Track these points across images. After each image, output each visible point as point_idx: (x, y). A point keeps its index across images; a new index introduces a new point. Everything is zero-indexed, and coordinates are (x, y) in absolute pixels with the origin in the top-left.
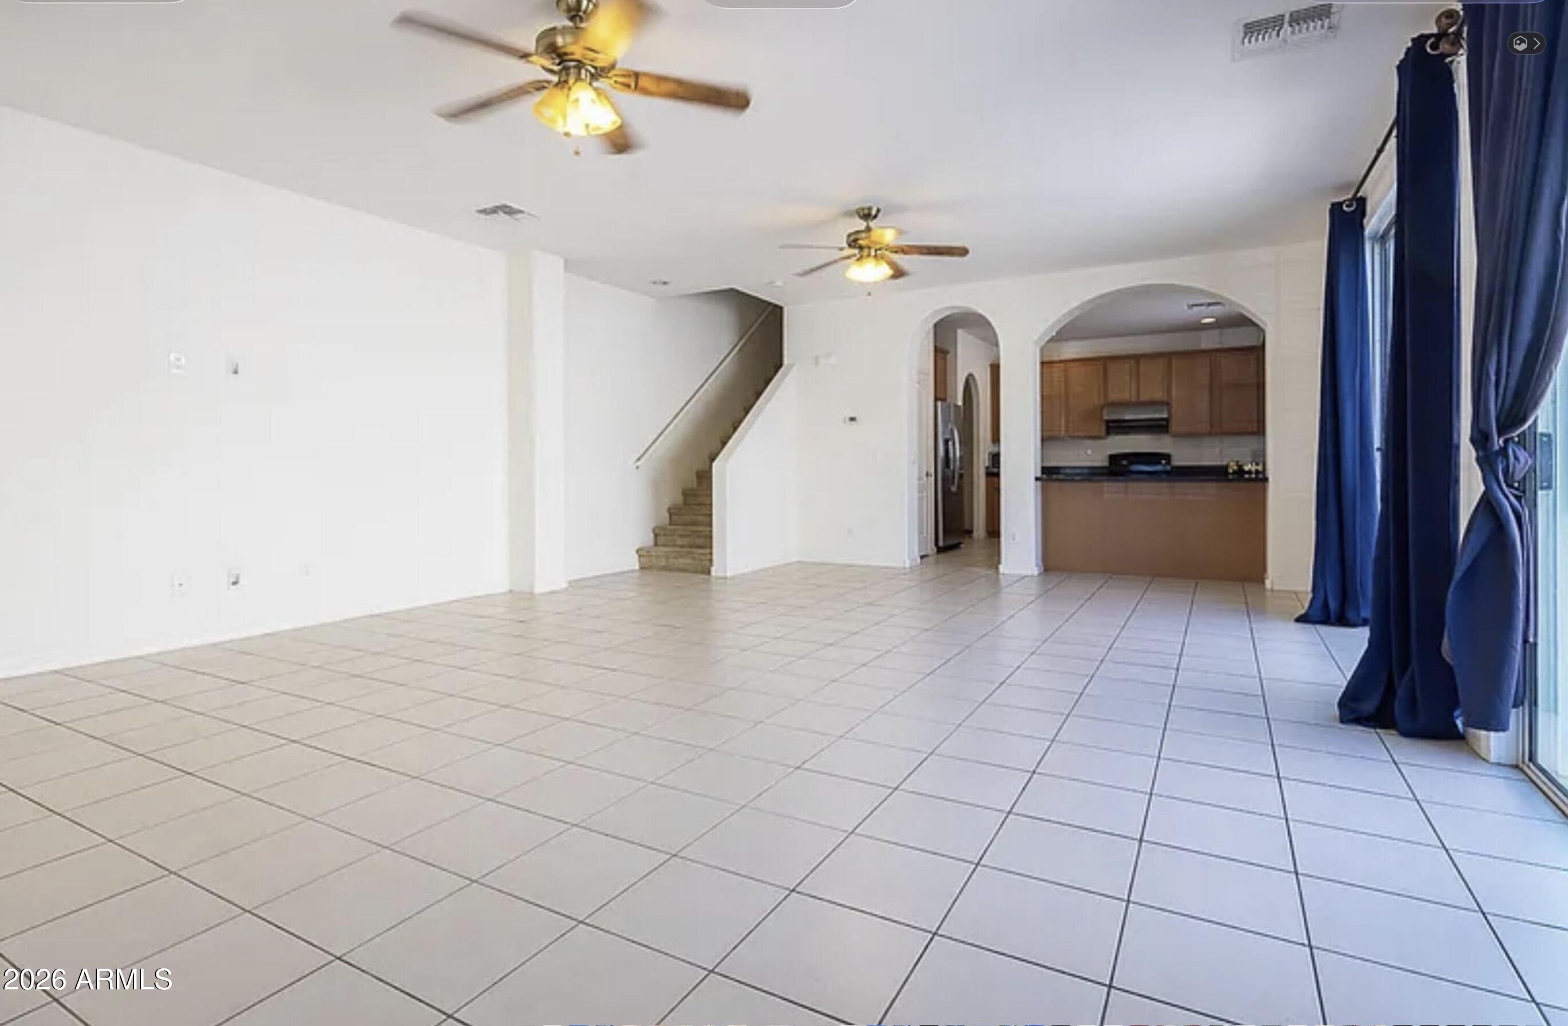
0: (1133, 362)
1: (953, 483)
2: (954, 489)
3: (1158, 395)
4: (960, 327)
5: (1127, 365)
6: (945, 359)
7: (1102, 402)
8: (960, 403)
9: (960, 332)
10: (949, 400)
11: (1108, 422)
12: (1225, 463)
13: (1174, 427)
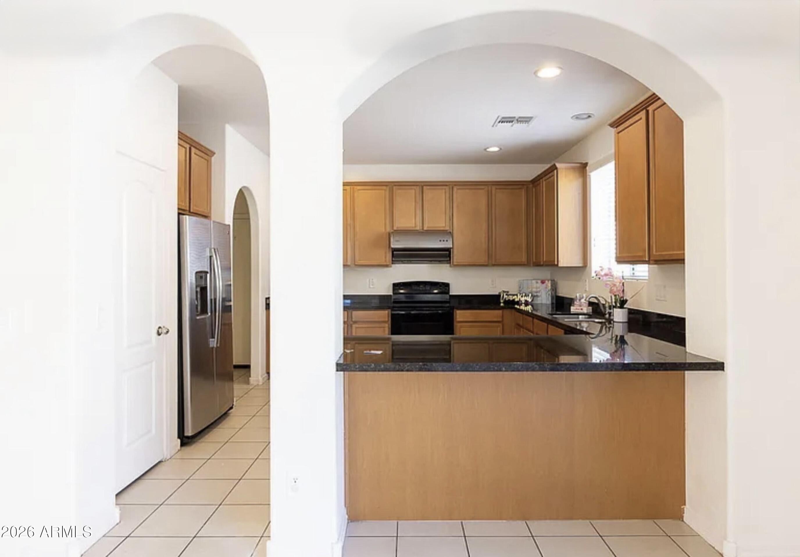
0: (418, 189)
1: (213, 337)
2: (213, 343)
3: (441, 224)
4: (228, 123)
5: (412, 192)
6: (209, 163)
7: (389, 229)
8: (229, 220)
9: (229, 130)
10: (214, 217)
11: (394, 250)
12: (497, 293)
13: (456, 257)
